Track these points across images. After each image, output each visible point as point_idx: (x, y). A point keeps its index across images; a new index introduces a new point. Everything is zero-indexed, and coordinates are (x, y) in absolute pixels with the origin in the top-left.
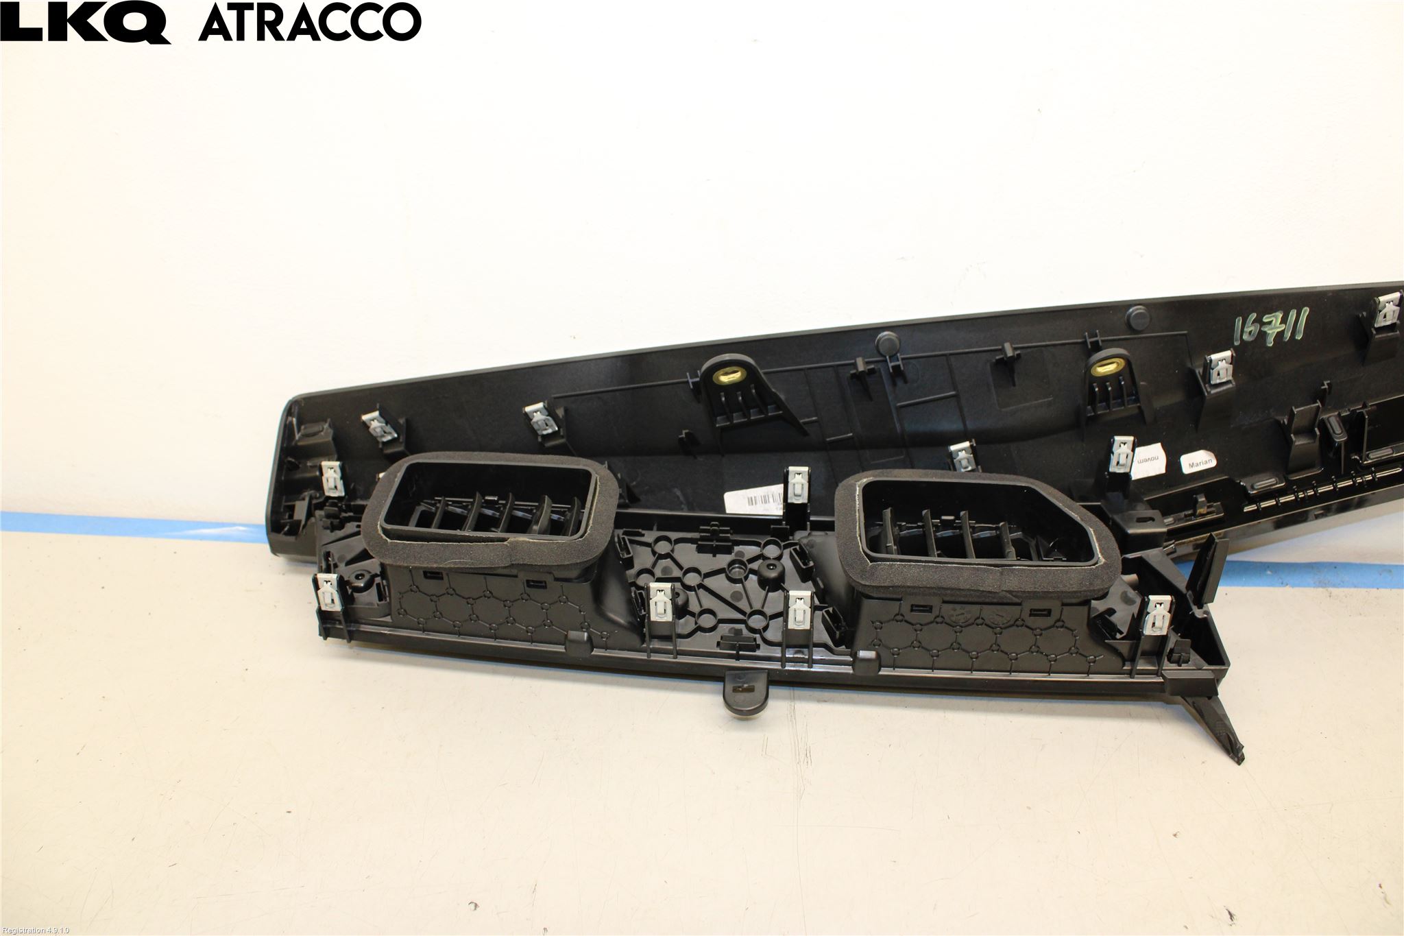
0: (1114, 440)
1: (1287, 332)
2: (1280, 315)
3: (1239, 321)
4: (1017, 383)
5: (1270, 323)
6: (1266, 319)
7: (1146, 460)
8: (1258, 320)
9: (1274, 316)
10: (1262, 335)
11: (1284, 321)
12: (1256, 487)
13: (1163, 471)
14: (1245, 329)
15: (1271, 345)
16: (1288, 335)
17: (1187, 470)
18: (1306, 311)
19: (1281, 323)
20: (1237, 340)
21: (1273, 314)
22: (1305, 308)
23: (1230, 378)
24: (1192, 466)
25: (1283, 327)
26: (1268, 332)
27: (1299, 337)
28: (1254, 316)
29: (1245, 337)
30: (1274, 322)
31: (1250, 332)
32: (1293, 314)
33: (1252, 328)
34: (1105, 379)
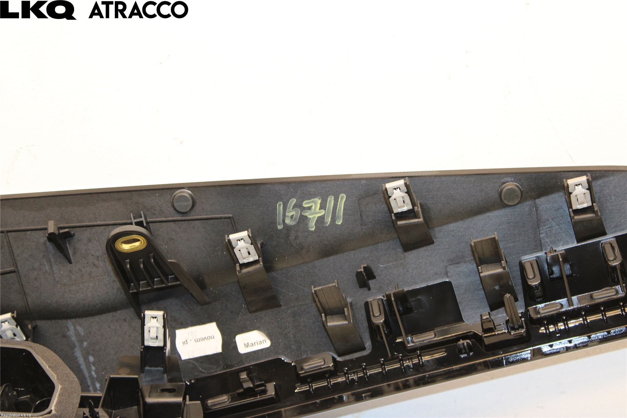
0: (144, 315)
1: (328, 217)
2: (319, 201)
3: (280, 207)
4: (72, 261)
5: (310, 208)
6: (305, 204)
7: (203, 339)
8: (299, 206)
9: (312, 202)
10: (303, 219)
11: (323, 207)
12: (306, 368)
13: (219, 350)
14: (287, 214)
15: (313, 229)
16: (328, 220)
17: (242, 349)
18: (343, 198)
19: (321, 208)
20: (279, 224)
21: (312, 200)
22: (342, 195)
23: (257, 258)
24: (247, 345)
25: (323, 212)
26: (309, 217)
27: (339, 222)
28: (294, 201)
29: (288, 221)
30: (313, 207)
31: (292, 217)
32: (331, 200)
33: (293, 213)
34: (133, 255)
